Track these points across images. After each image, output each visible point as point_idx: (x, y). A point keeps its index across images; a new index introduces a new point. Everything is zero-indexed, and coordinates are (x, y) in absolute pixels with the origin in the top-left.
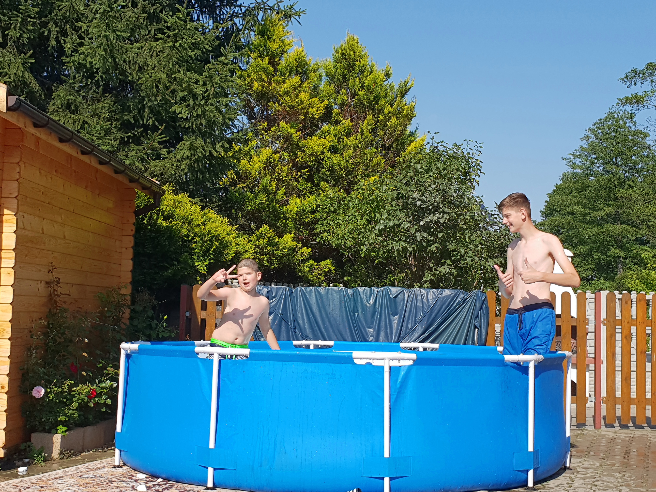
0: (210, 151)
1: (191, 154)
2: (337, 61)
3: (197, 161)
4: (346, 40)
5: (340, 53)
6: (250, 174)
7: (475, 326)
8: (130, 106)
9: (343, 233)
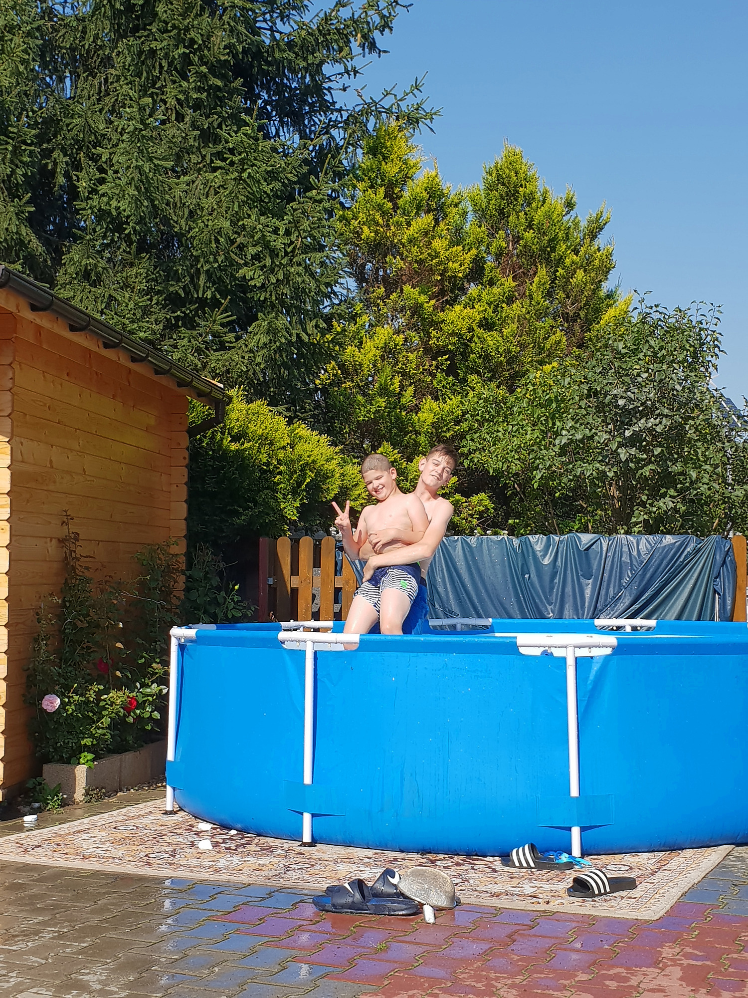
0: (298, 335)
1: (271, 340)
2: (490, 188)
3: (279, 350)
4: (503, 155)
5: (494, 175)
6: (361, 368)
7: (715, 591)
8: (178, 270)
9: (505, 452)
